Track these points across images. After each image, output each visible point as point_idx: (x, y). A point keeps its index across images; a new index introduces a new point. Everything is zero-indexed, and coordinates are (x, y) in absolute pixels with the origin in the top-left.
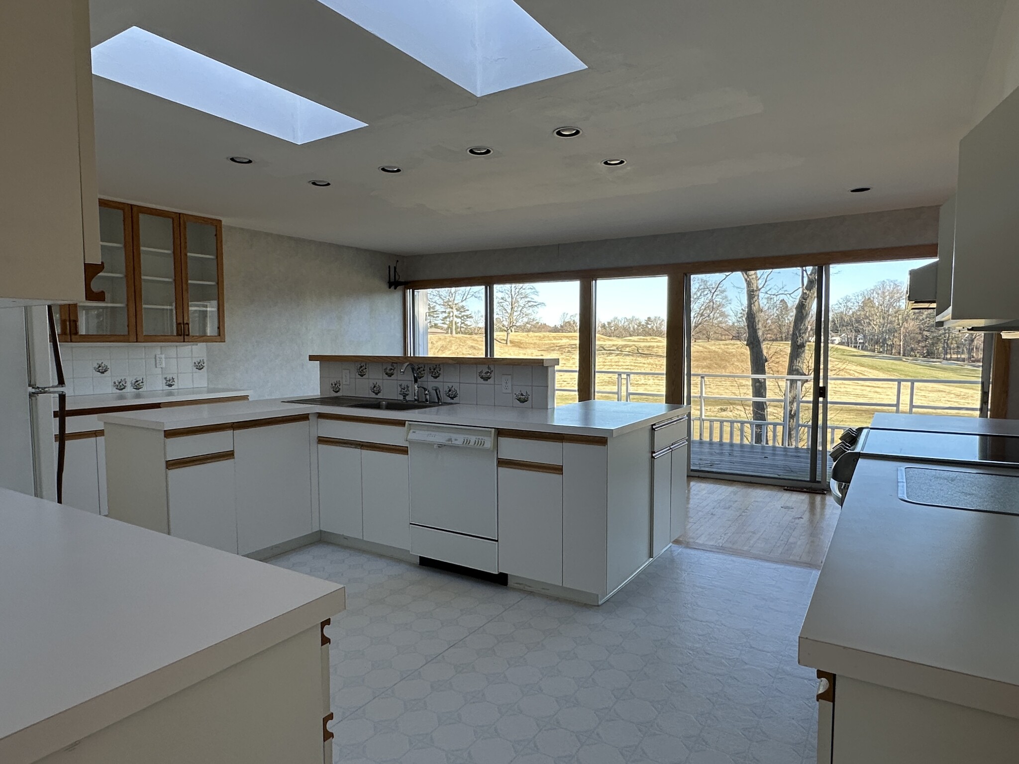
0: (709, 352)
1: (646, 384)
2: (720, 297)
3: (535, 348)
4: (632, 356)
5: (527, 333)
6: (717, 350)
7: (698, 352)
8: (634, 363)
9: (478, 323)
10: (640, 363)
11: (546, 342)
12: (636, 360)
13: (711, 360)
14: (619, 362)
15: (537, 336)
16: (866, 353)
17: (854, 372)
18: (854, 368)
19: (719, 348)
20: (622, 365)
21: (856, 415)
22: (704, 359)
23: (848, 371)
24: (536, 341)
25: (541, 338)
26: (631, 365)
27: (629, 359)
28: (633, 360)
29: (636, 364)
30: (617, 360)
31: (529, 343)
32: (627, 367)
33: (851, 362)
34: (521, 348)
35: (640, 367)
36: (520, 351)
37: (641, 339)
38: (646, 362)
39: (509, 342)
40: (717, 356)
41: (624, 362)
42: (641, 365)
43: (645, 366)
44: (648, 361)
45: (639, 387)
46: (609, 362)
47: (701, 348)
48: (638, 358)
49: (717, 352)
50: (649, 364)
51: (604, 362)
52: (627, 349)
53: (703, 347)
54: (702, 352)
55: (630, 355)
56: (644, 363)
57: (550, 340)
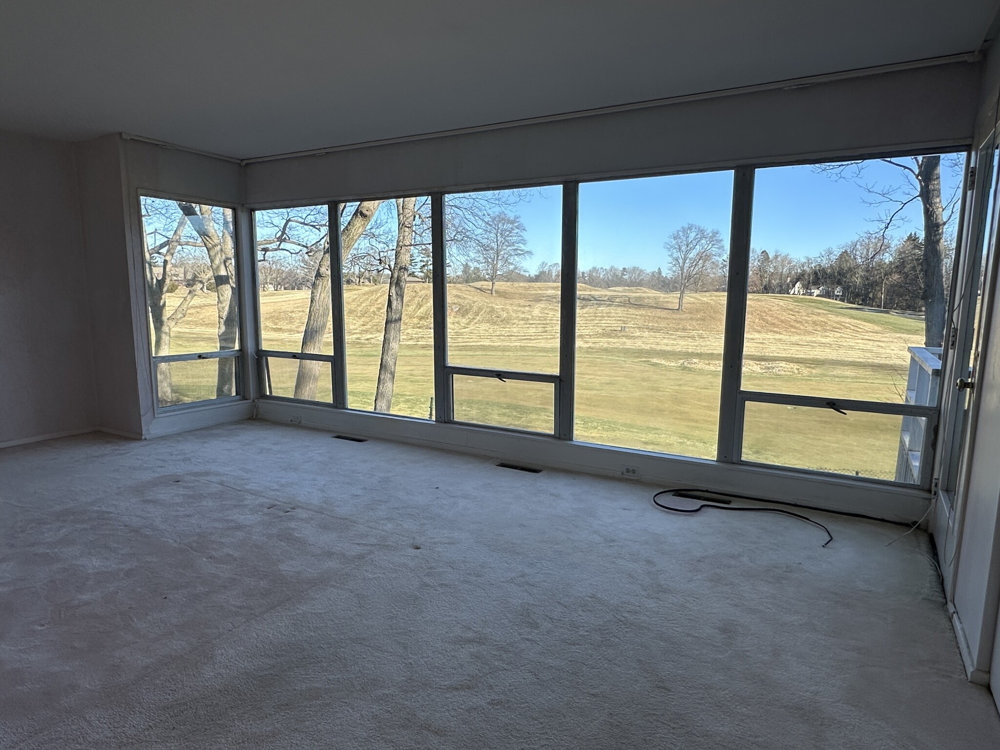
0: (702, 303)
1: (643, 337)
2: (716, 246)
3: (521, 298)
4: (624, 306)
5: (511, 283)
6: (709, 301)
7: (690, 303)
8: (627, 314)
9: (456, 272)
10: (633, 314)
11: (533, 292)
12: (627, 311)
13: (704, 313)
14: (610, 313)
15: (522, 287)
16: (854, 306)
17: (849, 325)
18: (848, 320)
19: (711, 300)
20: (614, 317)
21: (872, 371)
22: (697, 311)
23: (843, 324)
24: (522, 291)
25: (525, 288)
26: (624, 317)
27: (619, 310)
28: (624, 311)
29: (628, 316)
30: (609, 311)
31: (514, 293)
32: (619, 319)
33: (844, 315)
34: (507, 298)
35: (632, 318)
36: (507, 302)
37: (626, 290)
38: (638, 313)
39: (494, 292)
40: (710, 308)
41: (617, 313)
42: (633, 316)
43: (638, 317)
44: (640, 313)
45: (636, 340)
46: (600, 313)
47: (692, 299)
48: (630, 310)
49: (709, 304)
50: (641, 315)
51: (595, 313)
52: (617, 300)
53: (694, 298)
54: (694, 303)
55: (621, 306)
56: (637, 315)
57: (535, 290)
